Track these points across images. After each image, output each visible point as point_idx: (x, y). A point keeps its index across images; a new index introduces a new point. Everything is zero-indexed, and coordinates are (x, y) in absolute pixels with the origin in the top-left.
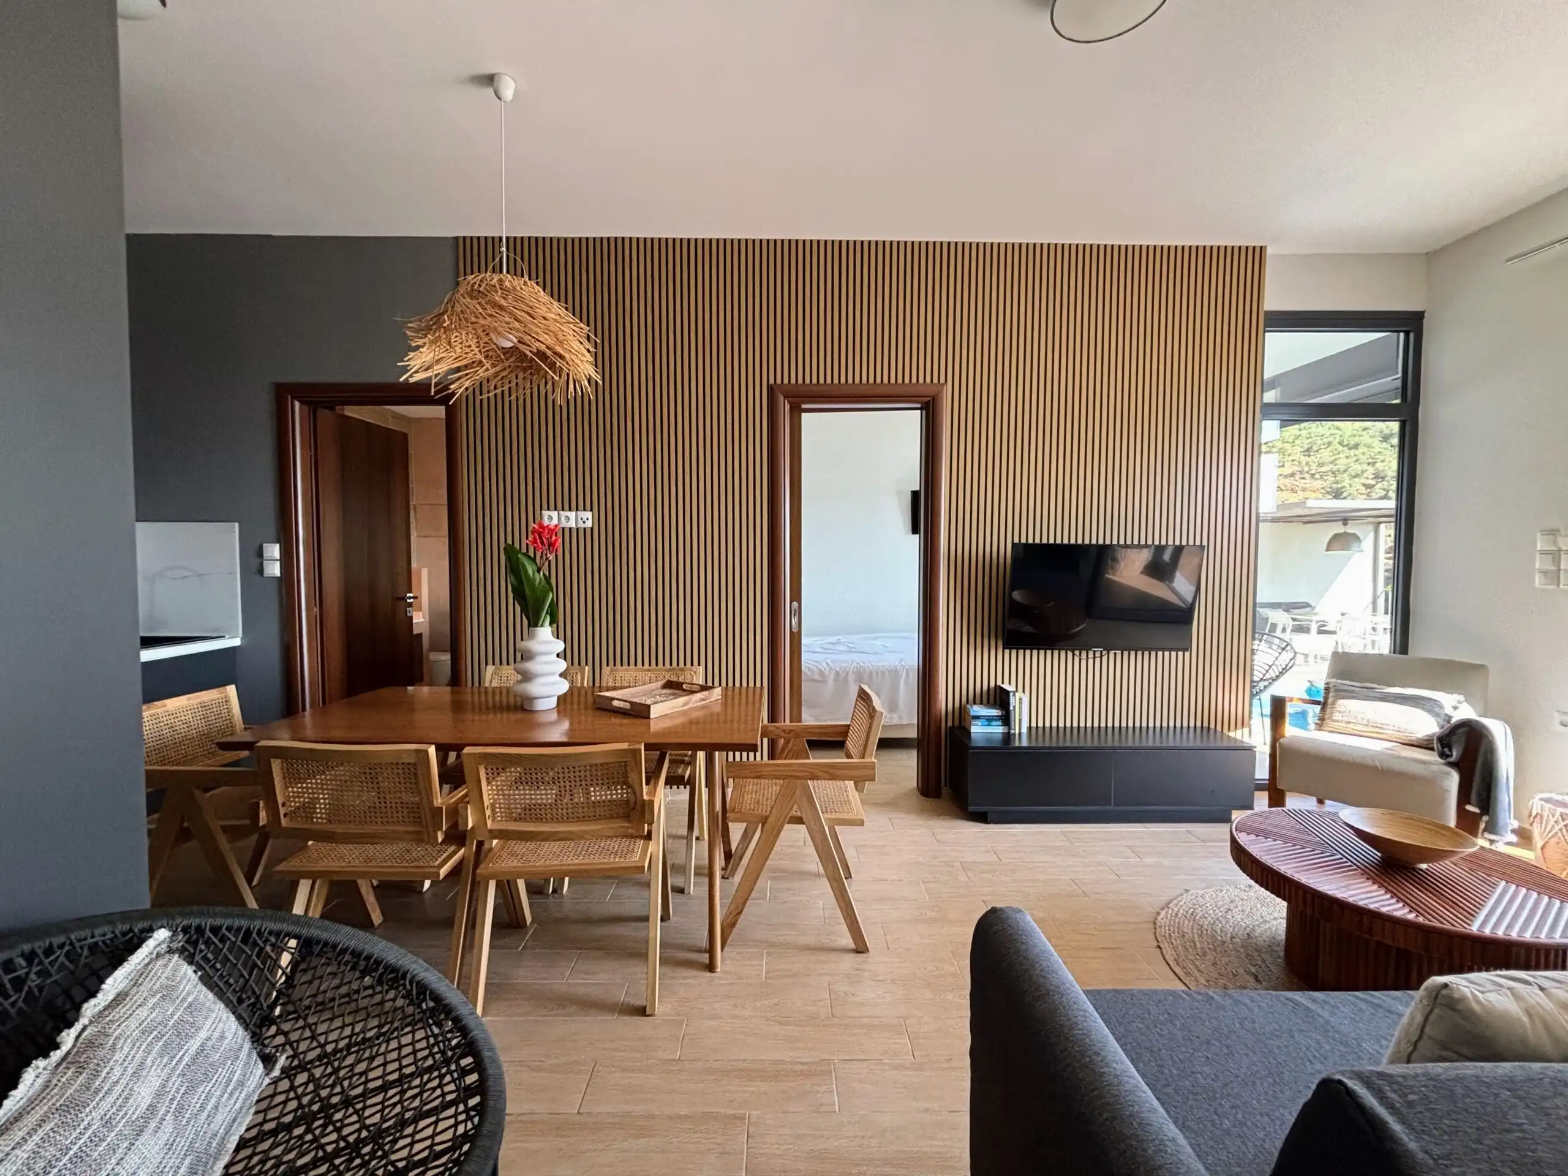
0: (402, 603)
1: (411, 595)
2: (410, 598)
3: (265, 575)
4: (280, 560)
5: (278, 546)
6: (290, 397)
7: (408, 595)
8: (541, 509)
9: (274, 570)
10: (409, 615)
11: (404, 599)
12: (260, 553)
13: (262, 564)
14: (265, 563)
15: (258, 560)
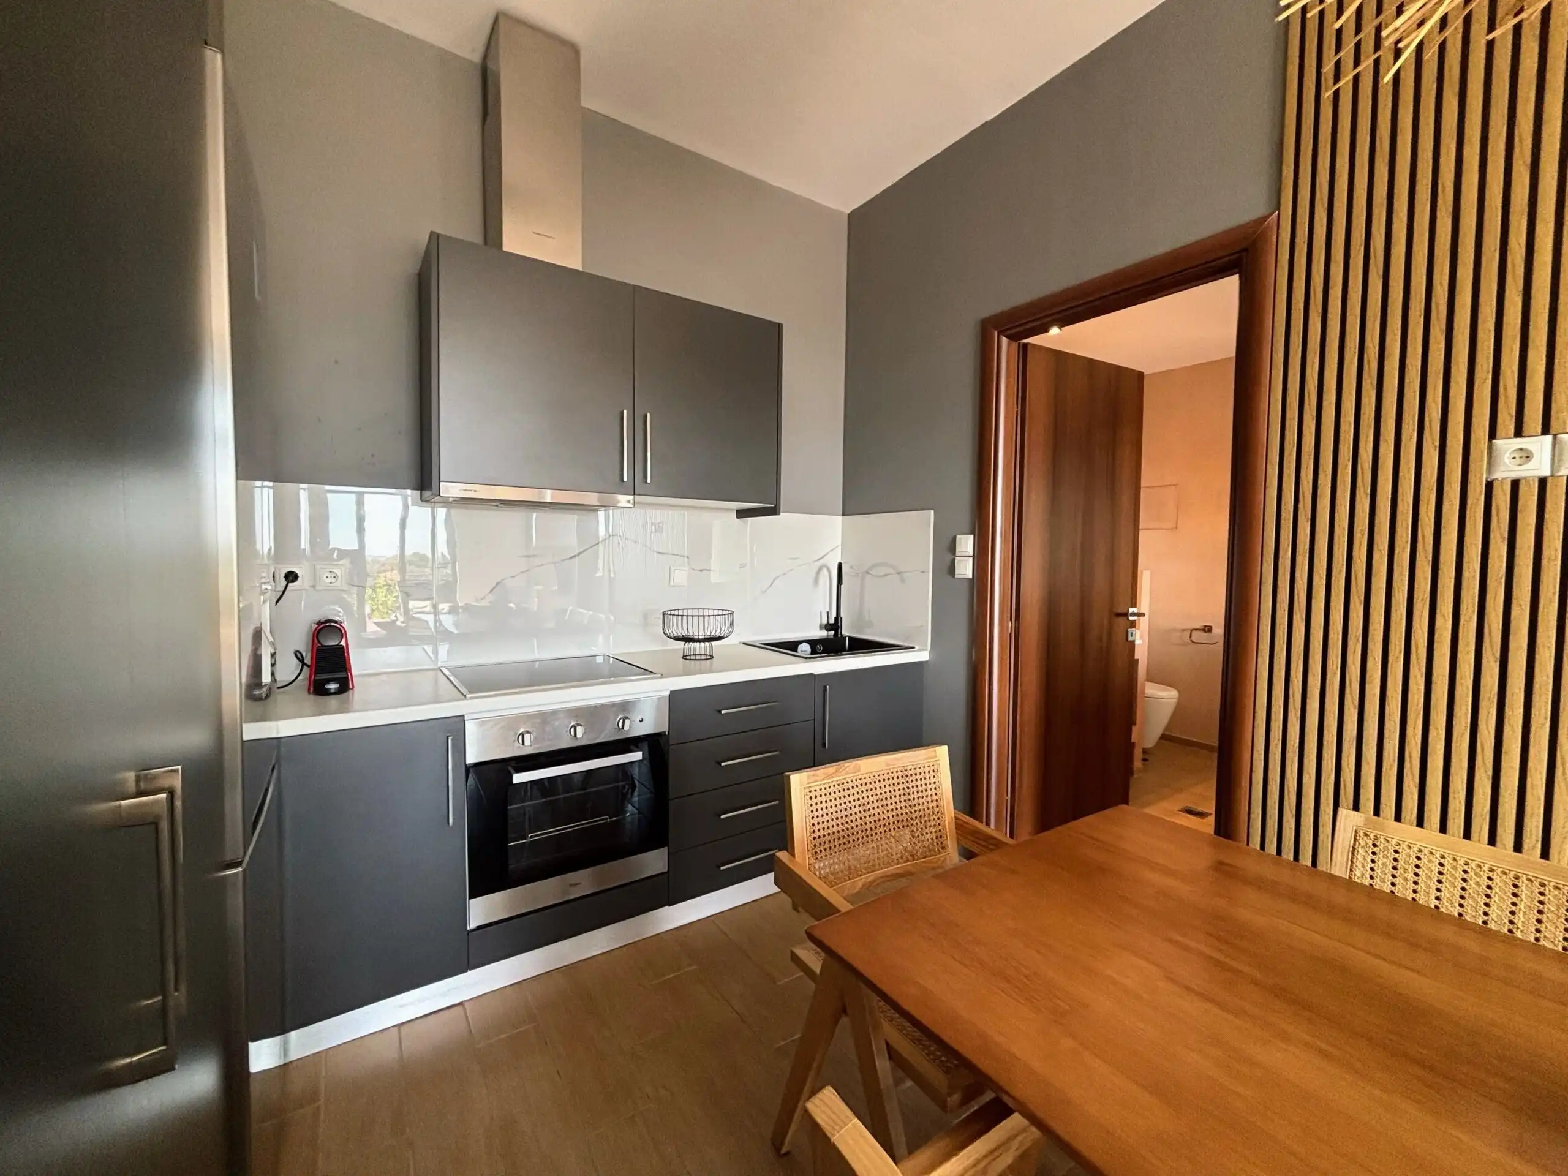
0: (1121, 620)
1: (1135, 610)
2: (1133, 614)
3: (956, 576)
4: (973, 557)
5: (972, 536)
6: (996, 333)
7: (1131, 610)
8: (1493, 435)
9: (965, 569)
10: (1130, 639)
11: (1126, 615)
12: (952, 548)
13: (953, 562)
14: (957, 558)
15: (950, 557)
